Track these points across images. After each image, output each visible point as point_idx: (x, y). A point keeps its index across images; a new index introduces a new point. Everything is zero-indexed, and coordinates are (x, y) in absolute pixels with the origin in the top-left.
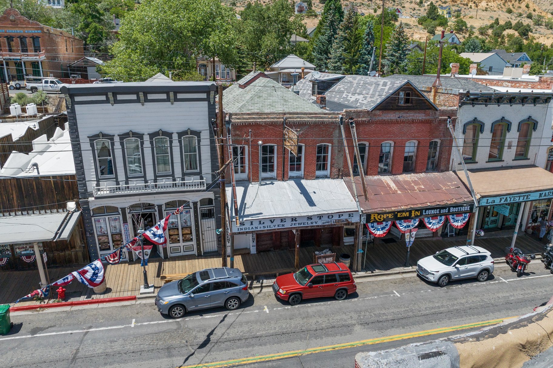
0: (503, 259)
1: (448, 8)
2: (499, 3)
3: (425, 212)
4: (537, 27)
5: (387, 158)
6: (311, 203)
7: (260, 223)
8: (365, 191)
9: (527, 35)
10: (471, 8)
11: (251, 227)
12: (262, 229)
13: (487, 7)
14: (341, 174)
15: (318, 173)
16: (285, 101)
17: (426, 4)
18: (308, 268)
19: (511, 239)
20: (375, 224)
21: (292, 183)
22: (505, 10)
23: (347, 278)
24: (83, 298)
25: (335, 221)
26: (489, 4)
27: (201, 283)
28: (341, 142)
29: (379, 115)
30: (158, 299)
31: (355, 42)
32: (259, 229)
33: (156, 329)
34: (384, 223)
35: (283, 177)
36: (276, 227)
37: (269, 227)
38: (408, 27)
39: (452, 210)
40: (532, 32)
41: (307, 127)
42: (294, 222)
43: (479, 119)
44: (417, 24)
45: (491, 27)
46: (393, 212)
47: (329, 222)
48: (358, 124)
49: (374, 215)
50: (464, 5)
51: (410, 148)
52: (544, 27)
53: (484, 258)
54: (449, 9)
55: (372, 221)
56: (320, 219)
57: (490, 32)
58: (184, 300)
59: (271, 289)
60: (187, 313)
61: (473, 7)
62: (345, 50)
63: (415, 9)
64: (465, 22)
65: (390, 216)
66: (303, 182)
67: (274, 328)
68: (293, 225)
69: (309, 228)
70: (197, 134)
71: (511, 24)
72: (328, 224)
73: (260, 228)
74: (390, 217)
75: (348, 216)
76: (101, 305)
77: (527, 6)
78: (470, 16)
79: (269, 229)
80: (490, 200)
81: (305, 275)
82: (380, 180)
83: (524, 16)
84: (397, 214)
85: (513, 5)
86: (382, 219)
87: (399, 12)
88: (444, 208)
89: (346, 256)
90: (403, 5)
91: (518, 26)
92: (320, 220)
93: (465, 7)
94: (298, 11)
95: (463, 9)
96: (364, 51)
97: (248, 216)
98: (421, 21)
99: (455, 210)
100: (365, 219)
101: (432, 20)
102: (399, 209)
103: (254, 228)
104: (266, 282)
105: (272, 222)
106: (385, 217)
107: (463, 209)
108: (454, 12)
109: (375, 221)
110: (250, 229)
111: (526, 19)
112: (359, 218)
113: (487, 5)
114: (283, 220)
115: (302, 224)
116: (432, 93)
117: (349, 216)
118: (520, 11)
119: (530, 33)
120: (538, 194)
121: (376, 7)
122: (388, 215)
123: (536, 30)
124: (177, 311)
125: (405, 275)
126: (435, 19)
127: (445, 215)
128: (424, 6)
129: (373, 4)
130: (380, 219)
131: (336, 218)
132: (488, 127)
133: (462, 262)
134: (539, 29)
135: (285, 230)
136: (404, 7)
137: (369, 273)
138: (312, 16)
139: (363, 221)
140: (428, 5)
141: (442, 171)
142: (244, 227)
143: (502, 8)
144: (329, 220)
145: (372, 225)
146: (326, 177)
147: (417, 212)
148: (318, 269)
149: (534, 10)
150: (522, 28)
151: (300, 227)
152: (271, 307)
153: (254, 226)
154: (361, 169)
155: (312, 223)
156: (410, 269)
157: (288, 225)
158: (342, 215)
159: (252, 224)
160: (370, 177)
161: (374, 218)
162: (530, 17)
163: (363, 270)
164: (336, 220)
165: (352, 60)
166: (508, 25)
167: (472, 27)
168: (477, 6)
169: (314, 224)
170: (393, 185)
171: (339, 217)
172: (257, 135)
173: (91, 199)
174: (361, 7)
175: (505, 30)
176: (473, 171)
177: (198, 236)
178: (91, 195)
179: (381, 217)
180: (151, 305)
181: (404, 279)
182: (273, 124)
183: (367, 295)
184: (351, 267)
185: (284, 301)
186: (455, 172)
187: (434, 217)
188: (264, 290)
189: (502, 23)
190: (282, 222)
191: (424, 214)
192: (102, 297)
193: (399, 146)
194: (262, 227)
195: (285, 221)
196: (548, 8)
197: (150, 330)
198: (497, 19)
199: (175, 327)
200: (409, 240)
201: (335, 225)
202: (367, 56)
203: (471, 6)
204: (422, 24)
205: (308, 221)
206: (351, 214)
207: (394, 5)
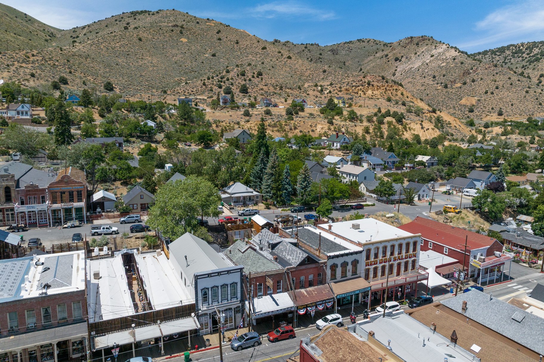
0: (349, 317)
1: (342, 99)
2: (381, 92)
4: (408, 114)
5: (302, 282)
6: (278, 305)
8: (296, 297)
9: (402, 121)
10: (360, 96)
13: (373, 95)
14: (286, 290)
15: (278, 291)
16: (264, 264)
17: (326, 92)
18: (278, 329)
19: (352, 308)
21: (269, 296)
22: (386, 97)
23: (292, 331)
24: (203, 348)
25: (286, 311)
26: (374, 92)
27: (246, 338)
28: (286, 279)
29: (299, 268)
30: (232, 345)
31: (279, 177)
33: (234, 355)
35: (265, 294)
36: (267, 315)
37: (264, 316)
38: (312, 117)
39: (327, 301)
40: (405, 119)
41: (274, 276)
43: (335, 263)
44: (319, 113)
45: (376, 115)
46: (306, 305)
48: (291, 272)
50: (355, 93)
51: (311, 277)
52: (414, 114)
53: (339, 318)
54: (344, 99)
56: (281, 310)
57: (375, 119)
58: (242, 344)
59: (266, 338)
60: (243, 349)
61: (362, 95)
62: (272, 181)
63: (317, 97)
64: (356, 113)
66: (273, 295)
67: (271, 350)
69: (277, 314)
70: (236, 283)
71: (390, 113)
76: (211, 350)
77: (402, 94)
78: (359, 104)
80: (341, 296)
81: (278, 331)
82: (300, 291)
83: (400, 103)
84: (308, 305)
85: (392, 93)
87: (305, 102)
88: (324, 301)
89: (290, 323)
90: (308, 93)
91: (395, 115)
93: (356, 95)
94: (223, 103)
95: (354, 97)
96: (284, 182)
97: (257, 312)
98: (322, 111)
99: (328, 301)
101: (330, 111)
102: (308, 303)
104: (264, 336)
105: (265, 314)
107: (331, 300)
108: (348, 100)
111: (401, 106)
112: (294, 309)
113: (373, 93)
114: (269, 312)
115: (275, 313)
116: (318, 252)
118: (397, 98)
119: (404, 120)
120: (359, 291)
121: (286, 95)
122: (304, 306)
123: (408, 117)
124: (240, 348)
125: (312, 328)
126: (332, 110)
127: (325, 303)
128: (324, 94)
129: (284, 93)
130: (302, 308)
131: (287, 309)
132: (339, 265)
133: (331, 321)
134: (411, 116)
136: (308, 94)
137: (299, 328)
138: (235, 107)
139: (296, 309)
140: (327, 93)
141: (324, 284)
143: (384, 96)
144: (284, 311)
145: (299, 310)
146: (280, 292)
147: (314, 304)
148: (282, 329)
149: (408, 97)
150: (397, 116)
152: (268, 344)
154: (293, 288)
156: (314, 325)
157: (270, 314)
158: (289, 308)
159: (259, 315)
160: (297, 290)
161: (300, 308)
162: (404, 104)
163: (297, 327)
165: (277, 187)
166: (388, 114)
167: (361, 116)
168: (365, 94)
169: (279, 313)
170: (305, 293)
172: (256, 281)
173: (200, 311)
174: (274, 96)
175: (385, 118)
176: (336, 283)
177: (235, 320)
178: (200, 310)
180: (228, 348)
181: (311, 329)
182: (262, 277)
183: (299, 336)
184: (292, 326)
185: (272, 341)
186: (328, 284)
187: (321, 304)
188: (264, 339)
189: (383, 111)
191: (317, 304)
192: (210, 347)
193: (307, 277)
194: (262, 316)
196: (420, 89)
197: (233, 355)
198: (380, 108)
199: (240, 353)
200: (313, 314)
202: (286, 186)
203: (360, 94)
204: (323, 113)
205: (277, 312)
206: (291, 307)
207: (300, 93)
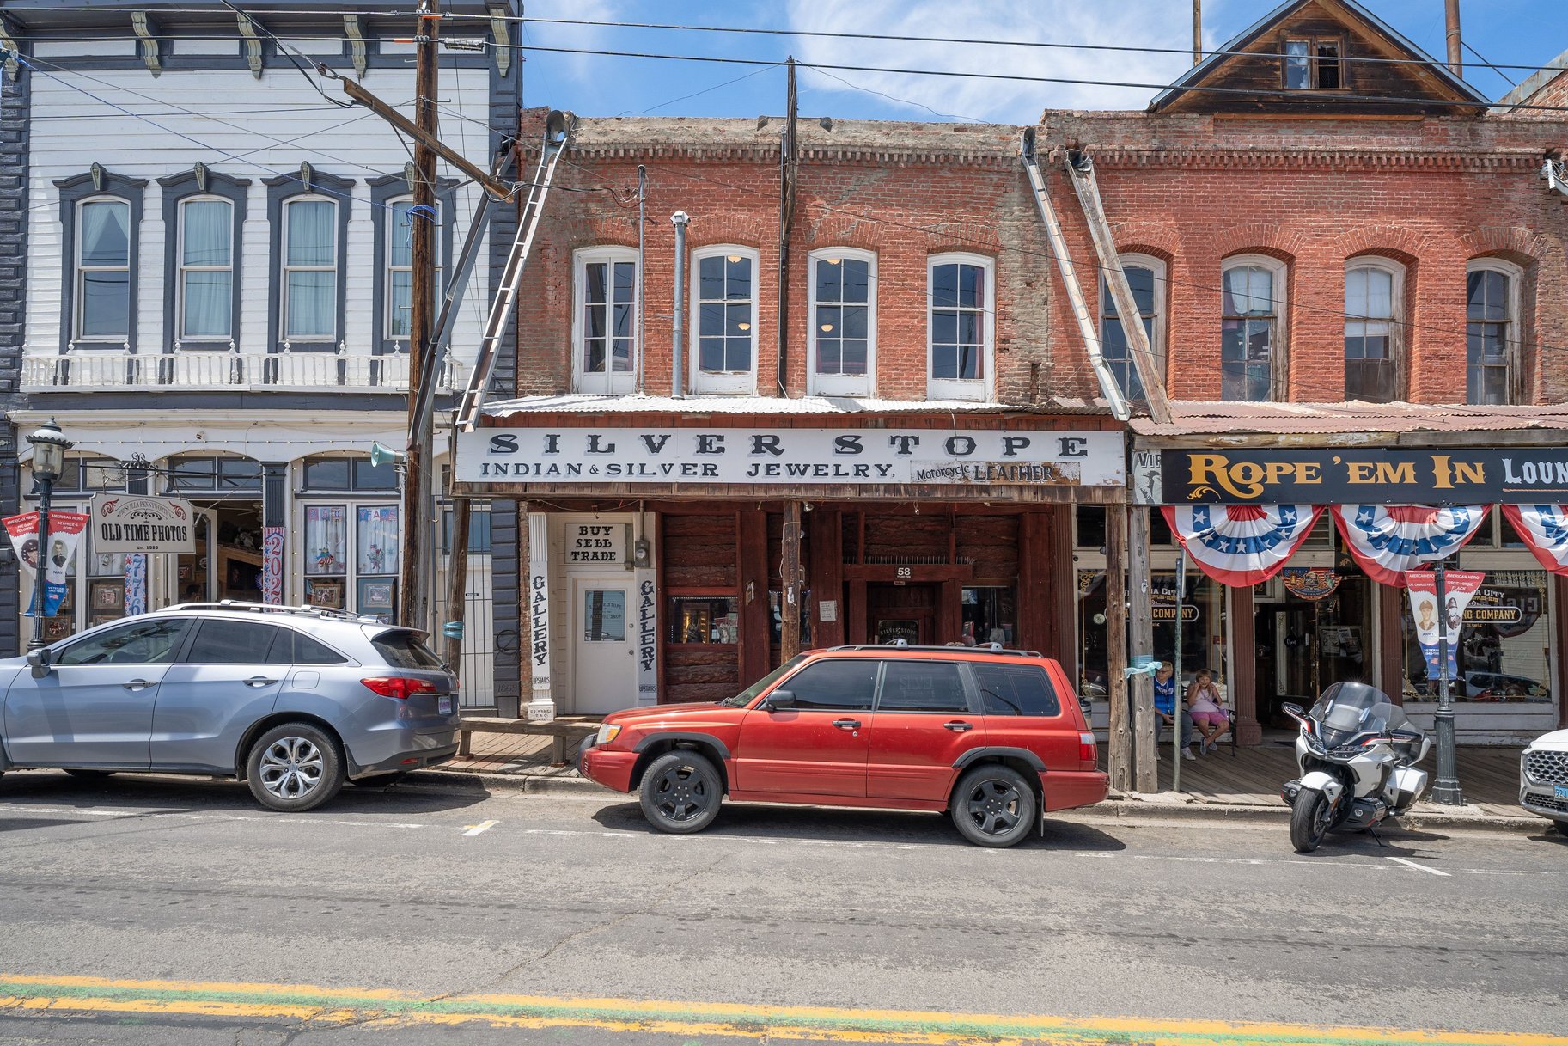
3: (1517, 471)
5: (1260, 340)
7: (594, 448)
11: (547, 461)
12: (602, 477)
14: (1045, 384)
20: (1219, 519)
25: (983, 469)
28: (1033, 246)
29: (1202, 135)
32: (585, 477)
34: (1273, 516)
35: (783, 382)
36: (675, 476)
37: (636, 470)
41: (882, 174)
42: (767, 458)
46: (1317, 451)
47: (952, 472)
48: (1106, 163)
49: (1208, 463)
55: (1195, 494)
56: (905, 450)
65: (1302, 473)
68: (762, 471)
69: (849, 495)
70: (444, 188)
72: (945, 480)
73: (594, 470)
74: (1301, 479)
75: (1058, 448)
79: (636, 478)
84: (1344, 468)
86: (1258, 490)
92: (905, 458)
100: (1157, 480)
102: (1354, 433)
103: (563, 469)
105: (654, 449)
106: (1273, 479)
109: (1215, 495)
110: (543, 470)
112: (1122, 466)
114: (709, 440)
115: (811, 471)
117: (1065, 453)
122: (1287, 469)
130: (1244, 489)
131: (991, 452)
135: (719, 494)
139: (1147, 487)
142: (511, 459)
144: (954, 462)
145: (1201, 517)
147: (1461, 467)
151: (798, 487)
153: (561, 460)
155: (860, 470)
158: (1026, 443)
159: (553, 448)
160: (1183, 403)
161: (1210, 476)
164: (990, 466)
169: (874, 477)
171: (1010, 450)
179: (1247, 473)
190: (703, 450)
191: (1510, 479)
194: (603, 470)
195: (721, 450)
201: (985, 489)
205: (839, 459)
206: (1071, 439)
